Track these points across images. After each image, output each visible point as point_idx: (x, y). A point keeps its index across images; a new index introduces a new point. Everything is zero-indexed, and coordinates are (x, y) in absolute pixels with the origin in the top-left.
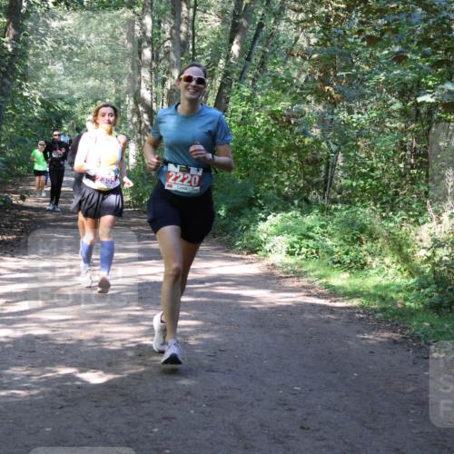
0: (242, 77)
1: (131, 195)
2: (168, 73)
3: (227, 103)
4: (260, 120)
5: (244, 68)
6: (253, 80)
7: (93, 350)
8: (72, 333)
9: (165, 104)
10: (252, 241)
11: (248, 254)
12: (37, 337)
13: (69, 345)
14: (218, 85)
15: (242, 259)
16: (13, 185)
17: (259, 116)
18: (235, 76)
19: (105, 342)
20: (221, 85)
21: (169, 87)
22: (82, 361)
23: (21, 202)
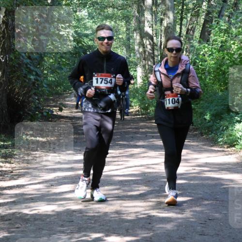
0: (220, 14)
1: (140, 106)
2: (164, 15)
3: (210, 35)
4: (234, 47)
5: (222, 8)
6: (229, 17)
7: (115, 220)
8: (99, 208)
9: (163, 38)
10: (231, 138)
11: (228, 147)
12: (74, 211)
13: (98, 216)
14: (202, 21)
15: (223, 151)
16: (53, 100)
17: (234, 44)
18: (215, 15)
19: (124, 214)
20: (204, 21)
21: (165, 25)
22: (107, 228)
23: (59, 113)
